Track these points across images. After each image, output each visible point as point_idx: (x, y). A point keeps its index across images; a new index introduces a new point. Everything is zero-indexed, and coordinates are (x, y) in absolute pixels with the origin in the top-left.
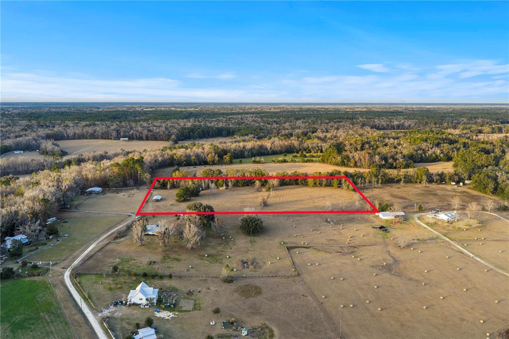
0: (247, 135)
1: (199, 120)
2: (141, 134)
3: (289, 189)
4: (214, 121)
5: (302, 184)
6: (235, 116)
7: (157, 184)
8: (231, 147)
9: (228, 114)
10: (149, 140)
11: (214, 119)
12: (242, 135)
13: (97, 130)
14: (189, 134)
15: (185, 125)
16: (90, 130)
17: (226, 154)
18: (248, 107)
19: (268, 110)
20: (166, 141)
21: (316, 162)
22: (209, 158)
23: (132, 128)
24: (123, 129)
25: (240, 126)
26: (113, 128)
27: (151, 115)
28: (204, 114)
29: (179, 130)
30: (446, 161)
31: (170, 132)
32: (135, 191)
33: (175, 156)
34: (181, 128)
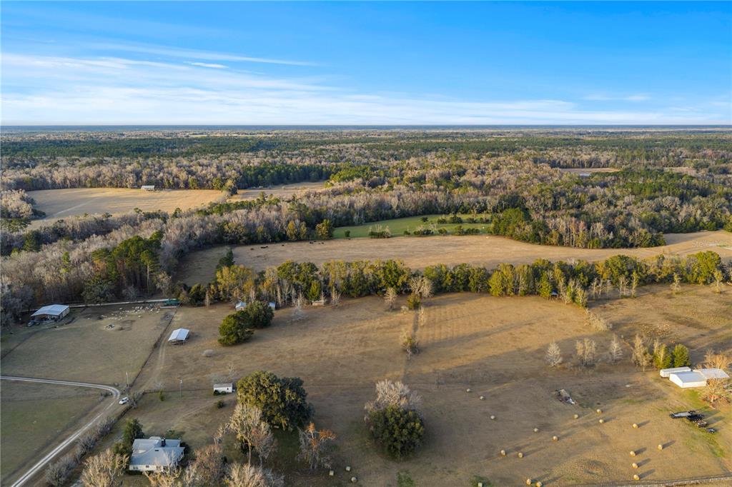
0: (351, 178)
1: (272, 154)
2: (176, 179)
3: (454, 301)
4: (296, 154)
5: (477, 289)
6: (328, 147)
7: (183, 296)
8: (329, 206)
9: (317, 144)
10: (190, 188)
11: (296, 152)
12: (344, 180)
13: (104, 172)
14: (256, 178)
15: (249, 163)
16: (91, 172)
17: (320, 221)
18: (346, 131)
19: (377, 136)
20: (218, 189)
21: (483, 232)
22: (290, 229)
23: (163, 168)
24: (146, 171)
25: (339, 164)
26: (129, 168)
27: (199, 145)
28: (280, 144)
29: (239, 172)
30: (714, 230)
31: (224, 175)
32: (136, 313)
33: (226, 227)
34: (243, 168)
